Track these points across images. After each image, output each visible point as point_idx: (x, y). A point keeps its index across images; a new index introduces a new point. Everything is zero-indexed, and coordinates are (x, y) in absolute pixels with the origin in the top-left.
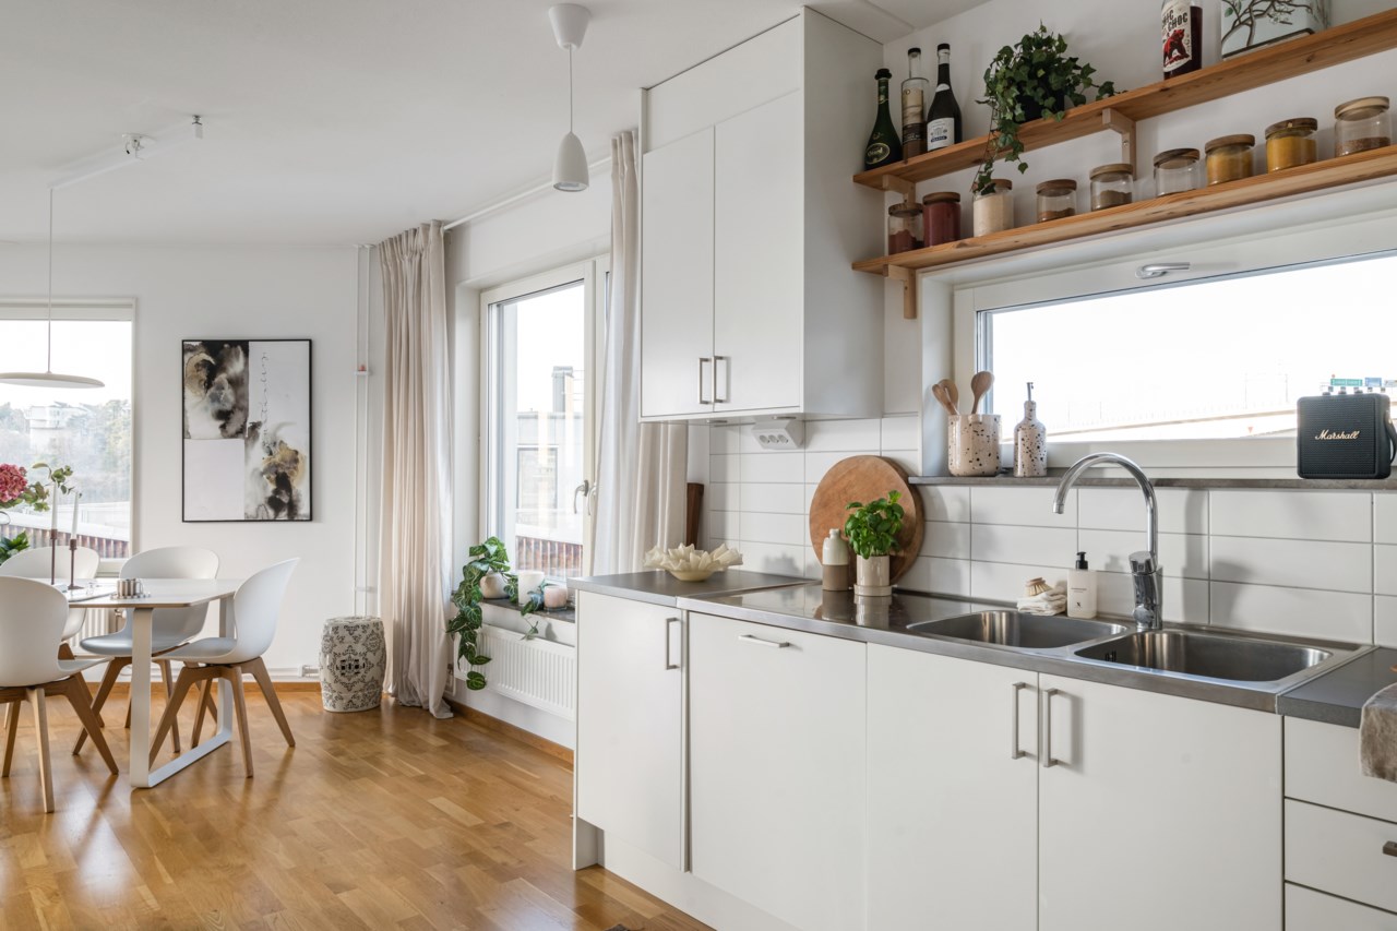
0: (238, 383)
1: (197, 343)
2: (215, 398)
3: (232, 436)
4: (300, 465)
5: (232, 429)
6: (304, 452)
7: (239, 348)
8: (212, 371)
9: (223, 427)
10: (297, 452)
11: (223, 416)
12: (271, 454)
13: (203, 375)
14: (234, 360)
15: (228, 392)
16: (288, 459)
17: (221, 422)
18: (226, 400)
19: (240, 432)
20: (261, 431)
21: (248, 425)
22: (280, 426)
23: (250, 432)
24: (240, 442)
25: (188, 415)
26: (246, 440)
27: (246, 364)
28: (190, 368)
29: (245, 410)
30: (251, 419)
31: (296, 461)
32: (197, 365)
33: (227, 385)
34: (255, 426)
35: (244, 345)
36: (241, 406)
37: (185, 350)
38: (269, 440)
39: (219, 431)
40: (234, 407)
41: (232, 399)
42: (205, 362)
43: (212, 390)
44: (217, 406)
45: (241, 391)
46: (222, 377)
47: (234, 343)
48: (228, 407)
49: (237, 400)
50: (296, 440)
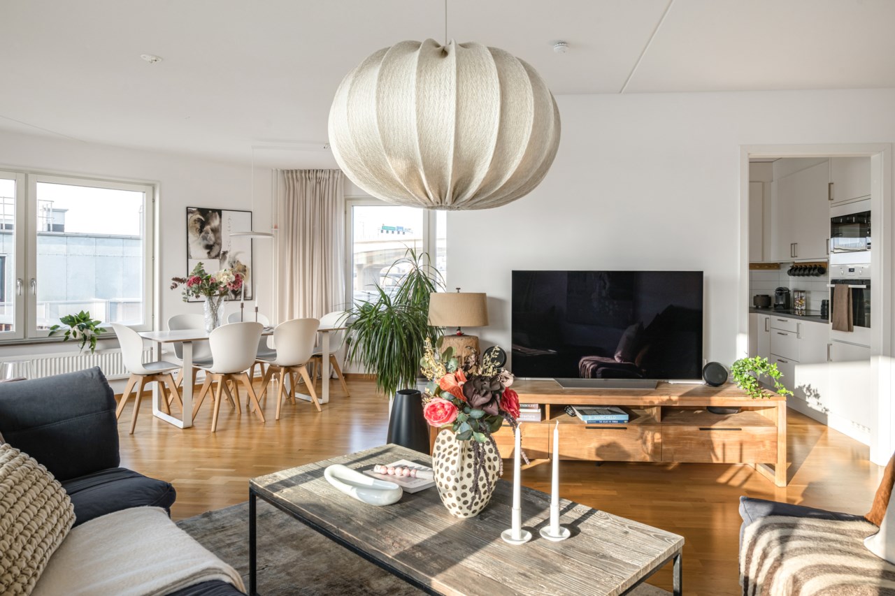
0: (216, 231)
1: (195, 209)
2: (205, 238)
3: (213, 258)
4: (247, 273)
5: (213, 254)
6: (249, 266)
7: (217, 213)
8: (203, 224)
9: (209, 253)
10: (245, 266)
11: (209, 247)
12: (232, 267)
13: (198, 226)
14: (214, 218)
15: (211, 235)
16: (241, 269)
17: (208, 251)
18: (211, 240)
19: (217, 256)
20: (228, 255)
21: (221, 253)
22: (237, 254)
23: (222, 256)
24: (217, 261)
26: (220, 260)
27: (221, 222)
28: (191, 222)
29: (220, 245)
30: (223, 250)
31: (245, 271)
32: (195, 220)
33: (210, 232)
34: (225, 253)
35: (220, 212)
36: (218, 243)
37: (188, 212)
38: (232, 260)
39: (207, 255)
41: (213, 239)
42: (199, 220)
43: (203, 234)
44: (206, 242)
45: (217, 235)
46: (208, 228)
47: (214, 211)
48: (211, 243)
49: (216, 240)
50: (245, 260)
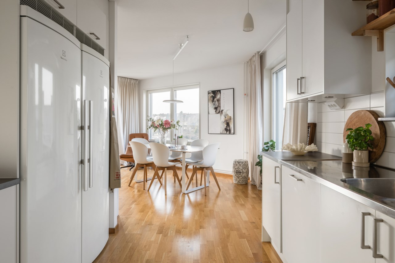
0: (219, 100)
1: (210, 92)
2: (214, 104)
3: (218, 113)
4: (231, 120)
5: (218, 112)
6: (232, 117)
7: (219, 92)
8: (214, 98)
9: (216, 111)
10: (231, 117)
11: (216, 108)
12: (225, 117)
13: (212, 99)
14: (218, 95)
15: (217, 103)
16: (229, 119)
17: (215, 110)
18: (217, 105)
19: (219, 112)
20: (223, 112)
21: (221, 111)
22: (227, 110)
23: (221, 112)
24: (219, 115)
25: (209, 108)
26: (220, 114)
27: (220, 96)
28: (209, 97)
29: (220, 107)
30: (221, 109)
31: (231, 119)
32: (211, 97)
33: (216, 101)
34: (222, 111)
35: (220, 91)
36: (219, 106)
37: (209, 93)
38: (225, 114)
39: (215, 112)
40: (218, 106)
41: (217, 104)
42: (212, 96)
43: (214, 102)
44: (215, 106)
45: (219, 102)
46: (215, 99)
47: (218, 91)
48: (217, 106)
49: (218, 105)
50: (231, 114)
